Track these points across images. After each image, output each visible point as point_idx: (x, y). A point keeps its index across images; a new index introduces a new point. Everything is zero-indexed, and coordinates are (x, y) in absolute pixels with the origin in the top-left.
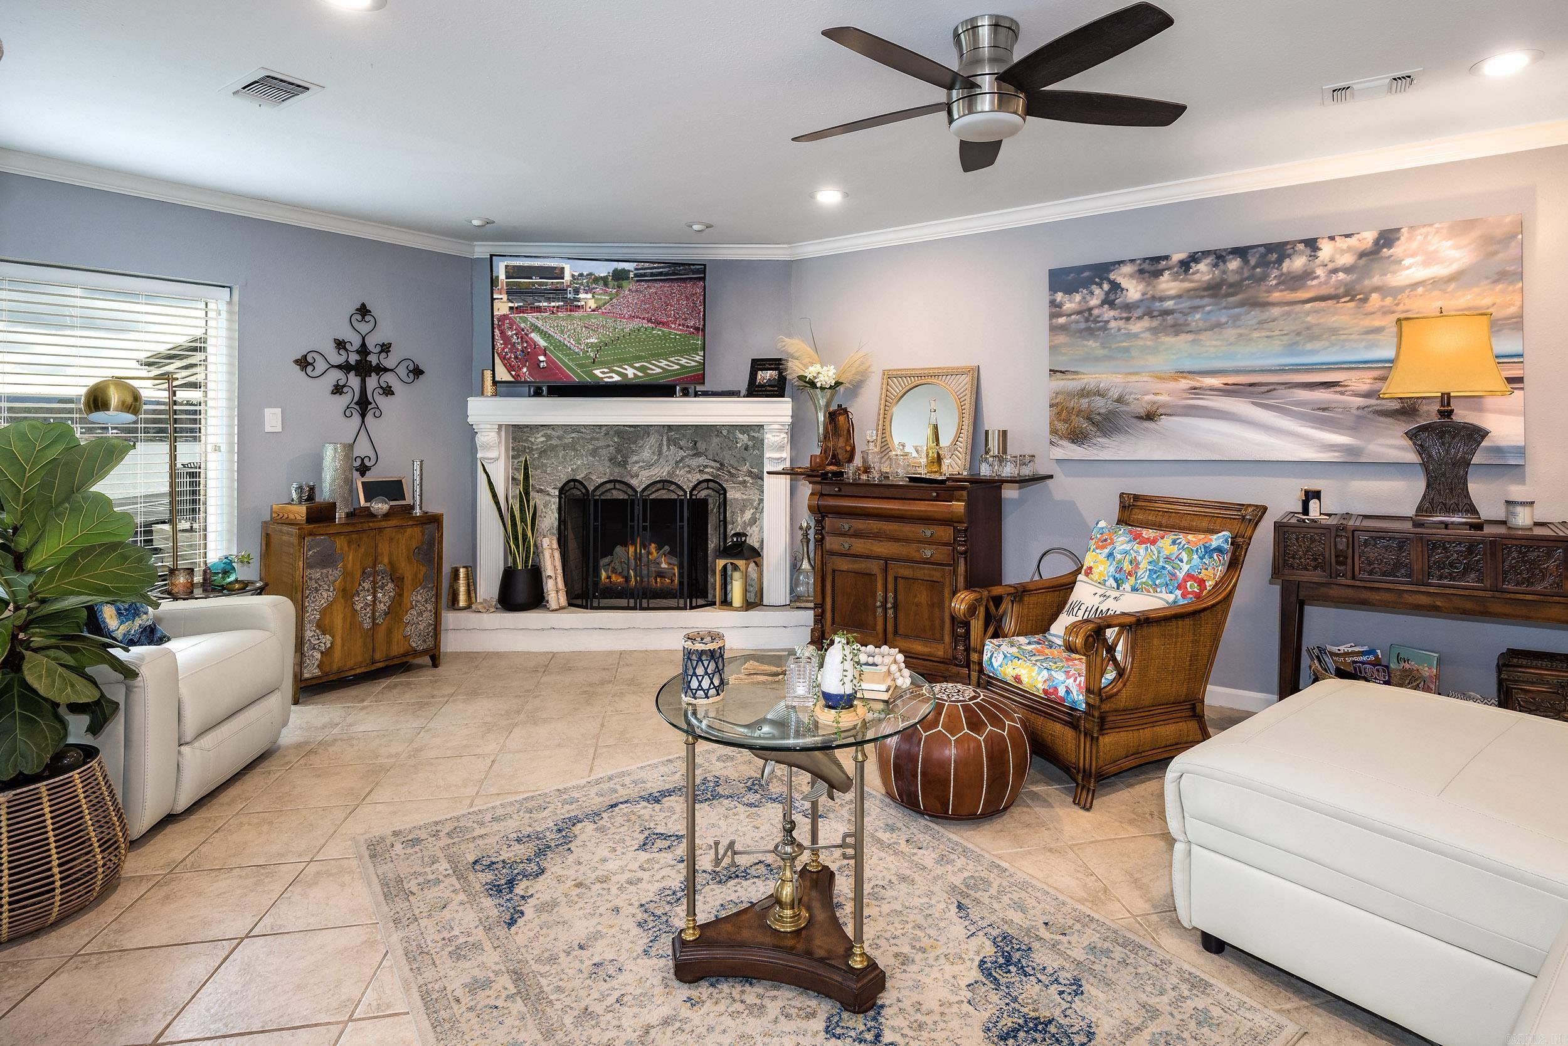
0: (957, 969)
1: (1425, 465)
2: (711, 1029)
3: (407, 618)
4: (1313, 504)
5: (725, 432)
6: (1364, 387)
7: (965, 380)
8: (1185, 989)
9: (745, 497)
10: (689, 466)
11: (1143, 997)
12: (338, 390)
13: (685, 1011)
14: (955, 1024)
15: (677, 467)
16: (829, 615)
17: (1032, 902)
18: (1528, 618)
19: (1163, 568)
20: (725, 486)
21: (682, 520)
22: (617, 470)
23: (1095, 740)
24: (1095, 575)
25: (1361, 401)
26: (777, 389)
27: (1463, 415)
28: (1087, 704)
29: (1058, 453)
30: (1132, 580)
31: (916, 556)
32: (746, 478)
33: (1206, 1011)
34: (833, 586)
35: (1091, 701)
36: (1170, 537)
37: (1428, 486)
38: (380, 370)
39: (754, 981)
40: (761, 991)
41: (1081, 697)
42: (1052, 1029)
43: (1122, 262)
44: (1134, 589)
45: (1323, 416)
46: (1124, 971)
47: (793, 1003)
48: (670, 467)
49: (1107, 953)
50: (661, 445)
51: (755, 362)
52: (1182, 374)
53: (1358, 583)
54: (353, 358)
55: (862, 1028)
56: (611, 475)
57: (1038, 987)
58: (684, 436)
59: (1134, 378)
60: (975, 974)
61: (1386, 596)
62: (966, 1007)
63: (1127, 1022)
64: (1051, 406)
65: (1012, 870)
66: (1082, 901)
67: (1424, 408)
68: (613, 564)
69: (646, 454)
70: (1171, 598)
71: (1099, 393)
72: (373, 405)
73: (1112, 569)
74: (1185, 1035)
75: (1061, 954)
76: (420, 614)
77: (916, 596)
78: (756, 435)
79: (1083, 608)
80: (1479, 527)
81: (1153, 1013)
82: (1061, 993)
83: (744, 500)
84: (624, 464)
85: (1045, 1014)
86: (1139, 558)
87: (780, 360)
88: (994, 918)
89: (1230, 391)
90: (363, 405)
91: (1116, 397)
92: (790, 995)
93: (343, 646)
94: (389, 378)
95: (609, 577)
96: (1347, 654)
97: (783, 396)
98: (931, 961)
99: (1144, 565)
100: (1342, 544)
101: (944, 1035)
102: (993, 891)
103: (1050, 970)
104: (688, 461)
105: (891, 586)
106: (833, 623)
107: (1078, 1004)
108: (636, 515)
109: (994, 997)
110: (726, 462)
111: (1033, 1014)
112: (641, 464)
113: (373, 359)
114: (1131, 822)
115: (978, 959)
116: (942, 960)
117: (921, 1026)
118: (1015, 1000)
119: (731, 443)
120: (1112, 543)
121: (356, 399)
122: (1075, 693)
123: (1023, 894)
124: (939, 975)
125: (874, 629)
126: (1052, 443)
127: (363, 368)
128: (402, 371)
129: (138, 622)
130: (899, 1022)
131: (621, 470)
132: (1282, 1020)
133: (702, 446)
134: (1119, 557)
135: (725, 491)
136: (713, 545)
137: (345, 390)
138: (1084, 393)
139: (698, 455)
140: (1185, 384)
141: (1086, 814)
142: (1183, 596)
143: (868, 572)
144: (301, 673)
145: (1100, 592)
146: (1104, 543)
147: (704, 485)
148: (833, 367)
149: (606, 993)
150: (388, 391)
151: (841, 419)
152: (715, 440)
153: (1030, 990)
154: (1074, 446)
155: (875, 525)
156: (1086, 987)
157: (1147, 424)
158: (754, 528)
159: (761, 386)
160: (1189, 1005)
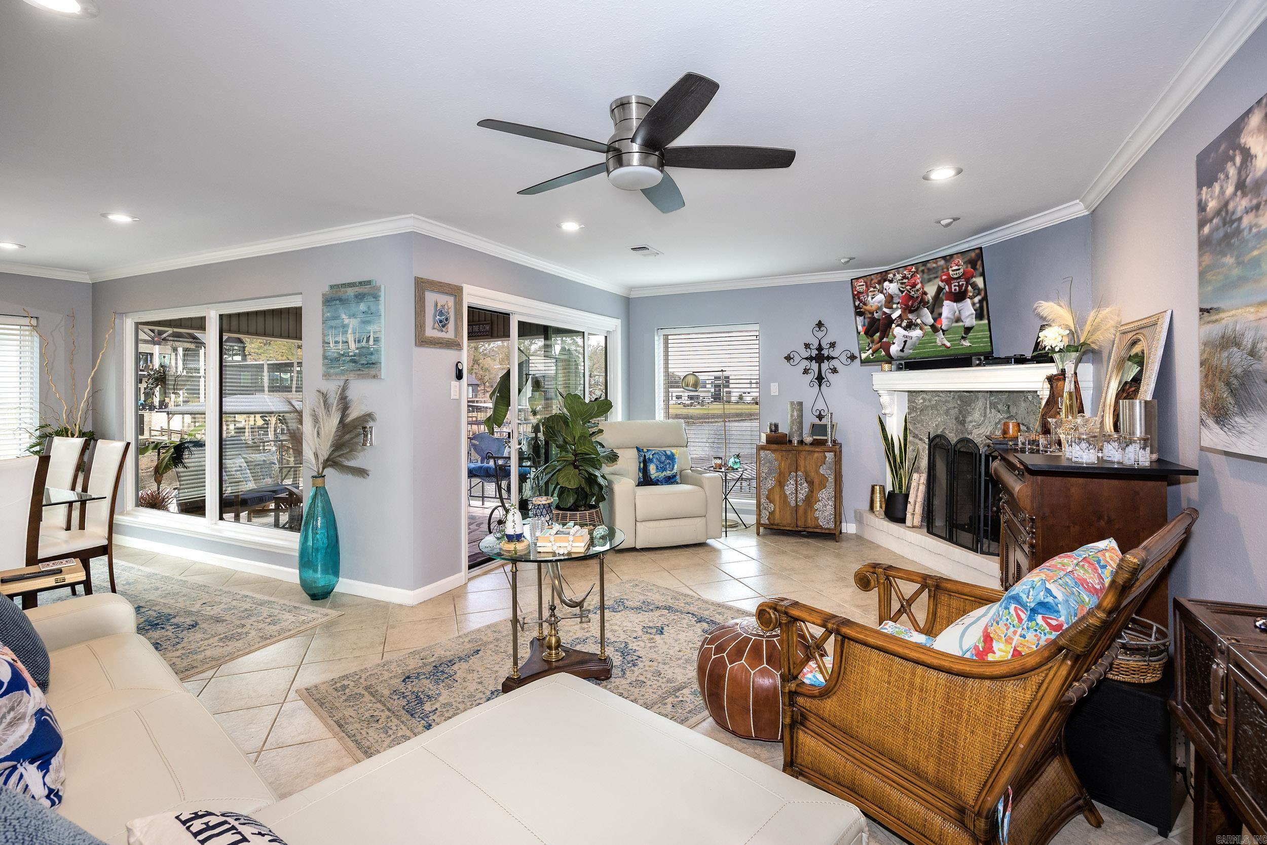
3: (816, 506)
12: (806, 371)
38: (829, 358)
48: (992, 427)
50: (986, 409)
54: (814, 353)
58: (1001, 400)
69: (977, 415)
72: (826, 380)
76: (825, 506)
84: (964, 423)
90: (820, 379)
93: (780, 512)
94: (834, 363)
112: (974, 424)
113: (825, 353)
121: (816, 377)
127: (820, 358)
128: (843, 358)
129: (665, 473)
137: (810, 371)
144: (760, 521)
150: (834, 371)
152: (1023, 404)
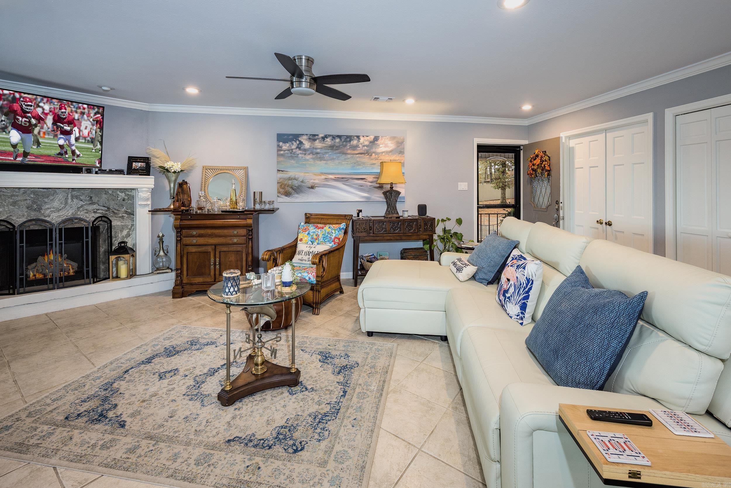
0: (315, 364)
1: (387, 202)
2: (252, 412)
4: (360, 214)
5: (110, 192)
6: (371, 180)
7: (242, 172)
8: (370, 346)
9: (123, 224)
10: (86, 210)
11: (364, 351)
13: (237, 412)
14: (324, 376)
15: (78, 210)
16: (185, 273)
17: (321, 342)
18: (409, 240)
19: (327, 236)
20: (111, 219)
21: (87, 237)
22: (33, 213)
23: (319, 292)
24: (304, 241)
25: (370, 184)
26: (146, 171)
27: (395, 188)
28: (317, 281)
29: (280, 200)
30: (317, 241)
31: (230, 242)
32: (124, 215)
33: (378, 348)
34: (187, 260)
35: (318, 280)
36: (328, 226)
37: (388, 208)
39: (255, 394)
40: (259, 395)
41: (314, 279)
42: (348, 366)
43: (303, 134)
44: (318, 244)
45: (361, 188)
46: (355, 348)
47: (274, 393)
48: (73, 211)
49: (349, 346)
50: (67, 199)
51: (130, 158)
52: (322, 174)
53: (375, 235)
55: (300, 389)
56: (28, 216)
57: (338, 360)
58: (83, 194)
59: (307, 174)
60: (320, 364)
61: (381, 238)
62: (324, 372)
63: (363, 358)
64: (278, 183)
65: (310, 336)
66: (334, 337)
67: (384, 186)
68: (37, 268)
69: (56, 204)
70: (331, 245)
71: (295, 179)
73: (310, 238)
74: (377, 355)
75: (338, 350)
77: (229, 258)
78: (130, 193)
79: (304, 252)
80: (399, 217)
81: (368, 354)
82: (345, 358)
83: (122, 225)
84: (39, 209)
85: (344, 364)
86: (319, 234)
87: (148, 158)
88: (314, 349)
89: (337, 180)
91: (301, 180)
92: (271, 392)
95: (35, 275)
96: (368, 256)
97: (149, 175)
98: (305, 366)
99: (321, 236)
100: (371, 224)
101: (324, 380)
102: (309, 343)
103: (338, 355)
104: (86, 207)
105: (217, 255)
106: (187, 275)
107: (350, 359)
108: (54, 236)
109: (329, 366)
110: (111, 207)
111: (341, 366)
112: (52, 209)
114: (332, 314)
115: (318, 360)
116: (309, 364)
117: (316, 381)
118: (335, 365)
119: (114, 198)
120: (308, 229)
122: (312, 278)
123: (317, 341)
124: (311, 368)
125: (210, 274)
126: (278, 196)
130: (309, 383)
131: (37, 213)
132: (393, 344)
133: (95, 199)
134: (312, 234)
135: (111, 221)
136: (103, 249)
138: (290, 179)
139: (93, 203)
140: (323, 177)
141: (318, 316)
142: (334, 244)
143: (206, 251)
145: (308, 246)
146: (305, 230)
147: (100, 219)
148: (180, 163)
149: (199, 423)
151: (185, 186)
152: (104, 196)
153: (337, 361)
154: (287, 198)
155: (209, 231)
156: (349, 355)
157: (311, 190)
158: (129, 238)
159: (134, 169)
160: (374, 349)
